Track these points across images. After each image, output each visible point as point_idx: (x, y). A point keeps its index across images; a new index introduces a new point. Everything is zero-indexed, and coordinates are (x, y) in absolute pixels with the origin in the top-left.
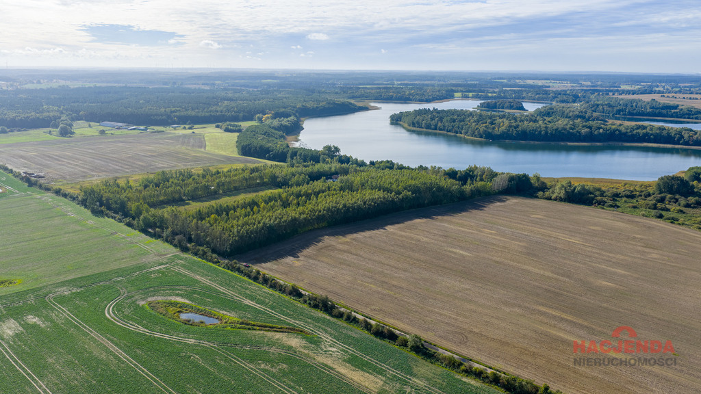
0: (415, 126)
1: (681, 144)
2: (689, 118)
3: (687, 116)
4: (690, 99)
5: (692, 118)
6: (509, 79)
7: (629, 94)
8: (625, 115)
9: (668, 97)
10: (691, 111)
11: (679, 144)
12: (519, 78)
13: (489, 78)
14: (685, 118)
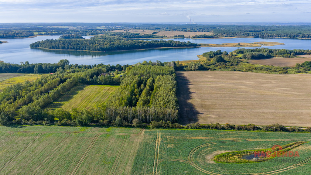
0: (54, 49)
1: (174, 47)
11: (173, 46)
12: (49, 25)
13: (33, 26)
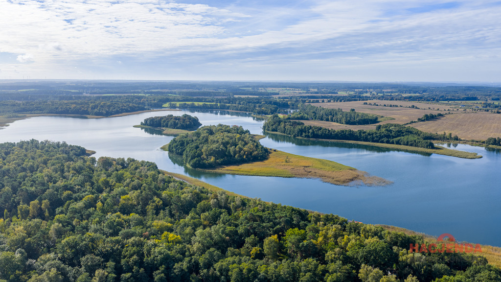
2: (388, 142)
3: (385, 139)
4: (391, 106)
5: (393, 143)
6: (254, 87)
7: (341, 101)
8: (308, 137)
9: (370, 104)
10: (391, 131)
14: (382, 142)
